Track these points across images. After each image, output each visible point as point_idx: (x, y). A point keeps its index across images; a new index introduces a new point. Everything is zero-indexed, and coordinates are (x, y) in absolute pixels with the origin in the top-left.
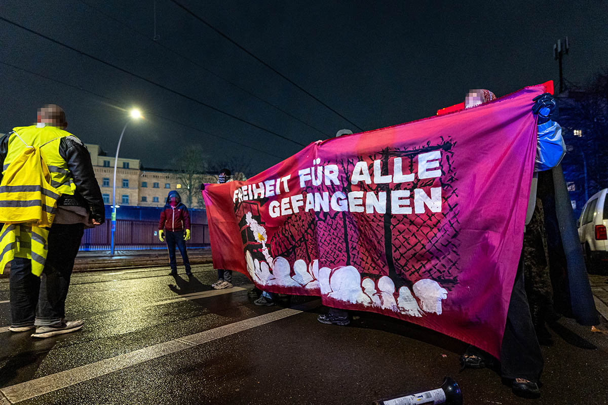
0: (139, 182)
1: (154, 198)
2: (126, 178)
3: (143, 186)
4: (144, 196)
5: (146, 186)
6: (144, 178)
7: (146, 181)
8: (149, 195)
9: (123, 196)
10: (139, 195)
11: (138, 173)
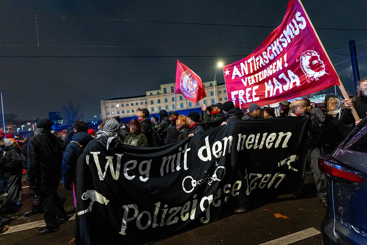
0: (217, 91)
1: (225, 98)
2: (212, 91)
3: (219, 93)
4: (221, 97)
5: (221, 93)
6: (220, 89)
7: (220, 90)
8: (223, 97)
9: (212, 100)
10: (218, 98)
11: (217, 87)
